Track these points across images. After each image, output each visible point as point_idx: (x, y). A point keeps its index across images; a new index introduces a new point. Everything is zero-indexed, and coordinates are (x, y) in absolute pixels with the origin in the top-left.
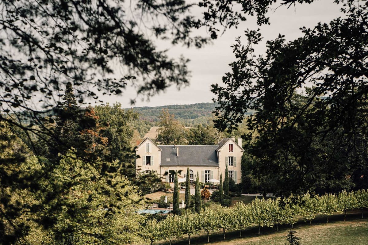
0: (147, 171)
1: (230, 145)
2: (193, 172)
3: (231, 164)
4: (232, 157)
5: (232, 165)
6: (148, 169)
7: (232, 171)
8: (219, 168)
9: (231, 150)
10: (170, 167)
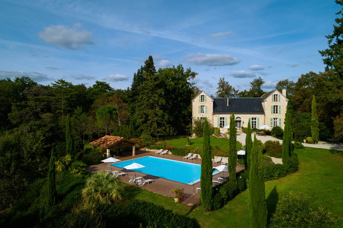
0: (202, 118)
1: (275, 95)
2: (241, 119)
3: (275, 113)
4: (277, 106)
5: (277, 113)
6: (203, 116)
7: (276, 118)
8: (265, 116)
9: (276, 100)
10: (221, 115)
